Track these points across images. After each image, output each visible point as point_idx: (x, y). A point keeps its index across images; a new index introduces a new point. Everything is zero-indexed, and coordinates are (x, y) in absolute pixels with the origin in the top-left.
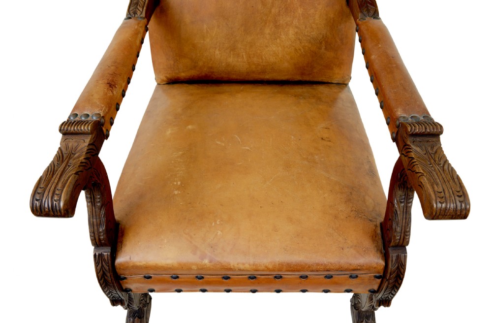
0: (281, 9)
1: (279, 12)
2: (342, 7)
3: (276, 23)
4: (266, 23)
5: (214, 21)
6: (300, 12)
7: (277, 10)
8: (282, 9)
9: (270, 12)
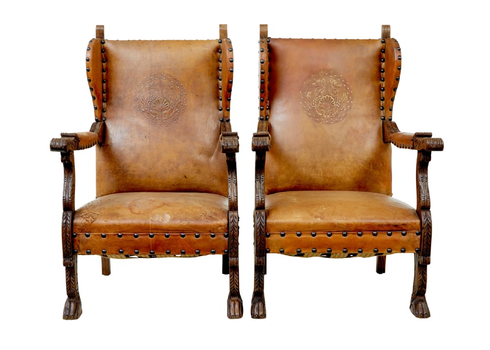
1: (343, 143)
3: (341, 150)
7: (341, 143)
8: (345, 142)
9: (337, 143)
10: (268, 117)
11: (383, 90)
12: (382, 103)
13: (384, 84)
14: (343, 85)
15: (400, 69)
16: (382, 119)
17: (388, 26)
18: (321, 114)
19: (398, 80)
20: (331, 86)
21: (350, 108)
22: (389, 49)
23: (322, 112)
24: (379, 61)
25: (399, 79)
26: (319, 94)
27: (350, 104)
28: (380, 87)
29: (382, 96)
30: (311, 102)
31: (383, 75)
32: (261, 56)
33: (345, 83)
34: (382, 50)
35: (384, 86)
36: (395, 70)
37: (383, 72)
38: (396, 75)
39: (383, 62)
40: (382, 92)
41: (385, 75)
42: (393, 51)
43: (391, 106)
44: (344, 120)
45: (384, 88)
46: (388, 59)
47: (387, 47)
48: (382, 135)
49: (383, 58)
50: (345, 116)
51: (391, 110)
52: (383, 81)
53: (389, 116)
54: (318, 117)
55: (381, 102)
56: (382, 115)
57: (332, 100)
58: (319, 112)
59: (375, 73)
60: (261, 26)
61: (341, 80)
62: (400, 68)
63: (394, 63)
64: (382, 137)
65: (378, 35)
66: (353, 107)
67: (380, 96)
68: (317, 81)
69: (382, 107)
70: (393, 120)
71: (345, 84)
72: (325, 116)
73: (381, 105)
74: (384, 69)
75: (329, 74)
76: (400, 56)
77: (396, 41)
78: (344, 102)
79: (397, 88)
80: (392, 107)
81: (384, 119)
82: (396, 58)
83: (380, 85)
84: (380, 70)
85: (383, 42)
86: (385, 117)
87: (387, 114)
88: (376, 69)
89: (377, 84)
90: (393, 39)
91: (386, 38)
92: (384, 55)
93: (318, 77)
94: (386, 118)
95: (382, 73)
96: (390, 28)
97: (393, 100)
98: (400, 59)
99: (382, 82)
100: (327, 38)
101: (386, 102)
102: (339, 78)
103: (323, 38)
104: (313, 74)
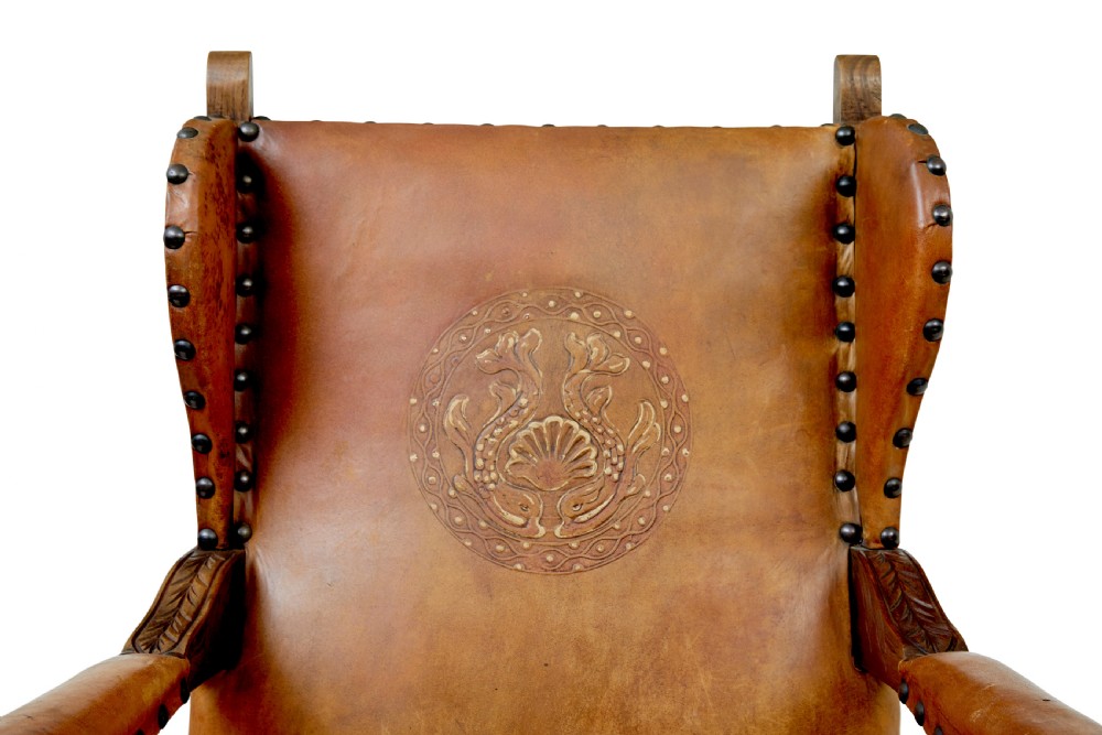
0: (641, 673)
1: (636, 680)
2: (841, 670)
3: (627, 719)
4: (592, 721)
5: (417, 714)
6: (707, 686)
7: (629, 678)
8: (646, 672)
9: (606, 681)
10: (244, 531)
11: (849, 387)
12: (844, 452)
13: (851, 356)
14: (637, 363)
15: (943, 278)
16: (844, 537)
17: (870, 63)
18: (520, 521)
19: (932, 334)
20: (575, 365)
21: (677, 484)
22: (875, 172)
23: (525, 506)
24: (824, 234)
25: (940, 329)
26: (513, 409)
27: (677, 463)
28: (833, 367)
29: (843, 416)
30: (467, 450)
31: (846, 307)
32: (171, 201)
33: (646, 351)
34: (838, 179)
35: (852, 364)
36: (918, 281)
37: (847, 292)
38: (922, 311)
39: (846, 239)
40: (841, 395)
41: (861, 306)
42: (902, 178)
43: (892, 472)
44: (642, 550)
45: (851, 375)
46: (873, 226)
47: (864, 164)
48: (846, 627)
49: (845, 224)
50: (646, 529)
51: (893, 491)
52: (848, 337)
53: (881, 525)
54: (505, 534)
55: (841, 447)
56: (847, 516)
57: (580, 440)
58: (507, 505)
59: (806, 296)
60: (216, 58)
61: (628, 337)
62: (948, 273)
63: (913, 241)
64: (847, 639)
65: (816, 108)
66: (690, 476)
67: (834, 416)
68: (502, 339)
69: (845, 472)
70: (905, 544)
71: (647, 355)
72: (542, 530)
73: (841, 465)
74: (849, 280)
75: (565, 306)
76: (944, 205)
77: (917, 129)
78: (642, 451)
79: (925, 381)
80: (900, 480)
81: (854, 539)
82: (922, 219)
83: (835, 359)
84: (832, 283)
85: (843, 141)
86: (859, 529)
87: (870, 513)
88: (811, 279)
89: (817, 354)
90: (898, 118)
91: (862, 117)
92: (849, 206)
93: (507, 322)
94: (866, 534)
95: (839, 300)
96: (878, 71)
97: (902, 440)
98: (945, 222)
99: (844, 345)
100: (560, 122)
101: (867, 452)
102: (618, 326)
103: (539, 124)
104: (478, 302)
